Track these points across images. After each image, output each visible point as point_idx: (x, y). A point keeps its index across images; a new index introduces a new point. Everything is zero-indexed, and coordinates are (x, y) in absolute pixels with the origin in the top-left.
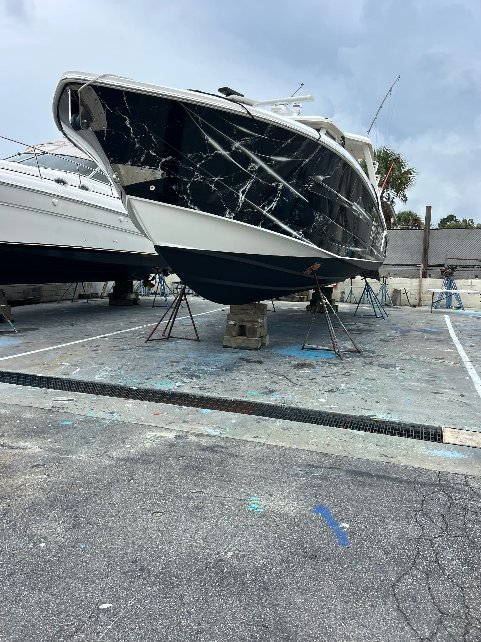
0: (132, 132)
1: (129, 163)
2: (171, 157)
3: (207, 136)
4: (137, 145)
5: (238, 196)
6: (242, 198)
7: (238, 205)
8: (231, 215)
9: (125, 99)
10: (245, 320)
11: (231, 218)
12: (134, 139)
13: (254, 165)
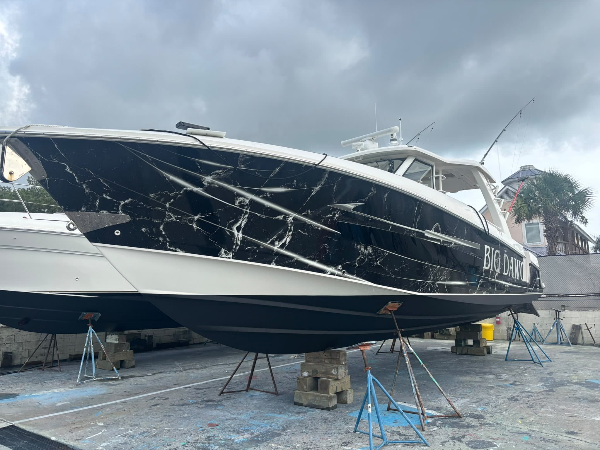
0: (76, 178)
1: (83, 209)
2: (130, 199)
3: (165, 174)
4: (87, 191)
5: (232, 234)
6: (238, 235)
7: (235, 242)
8: (228, 254)
9: (56, 146)
10: (319, 371)
11: (229, 258)
12: (81, 184)
13: (242, 199)
